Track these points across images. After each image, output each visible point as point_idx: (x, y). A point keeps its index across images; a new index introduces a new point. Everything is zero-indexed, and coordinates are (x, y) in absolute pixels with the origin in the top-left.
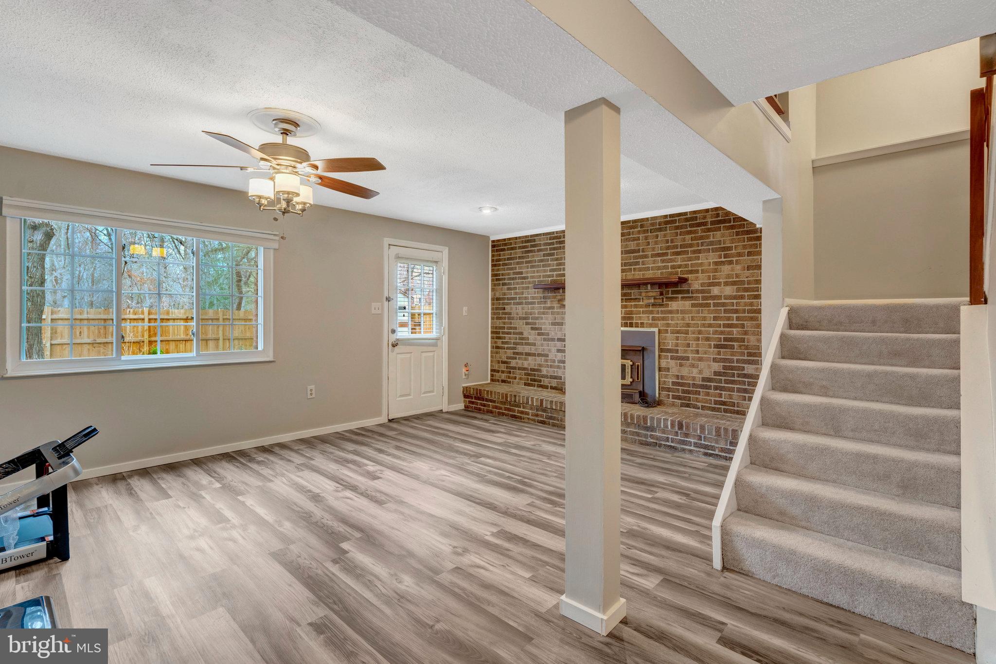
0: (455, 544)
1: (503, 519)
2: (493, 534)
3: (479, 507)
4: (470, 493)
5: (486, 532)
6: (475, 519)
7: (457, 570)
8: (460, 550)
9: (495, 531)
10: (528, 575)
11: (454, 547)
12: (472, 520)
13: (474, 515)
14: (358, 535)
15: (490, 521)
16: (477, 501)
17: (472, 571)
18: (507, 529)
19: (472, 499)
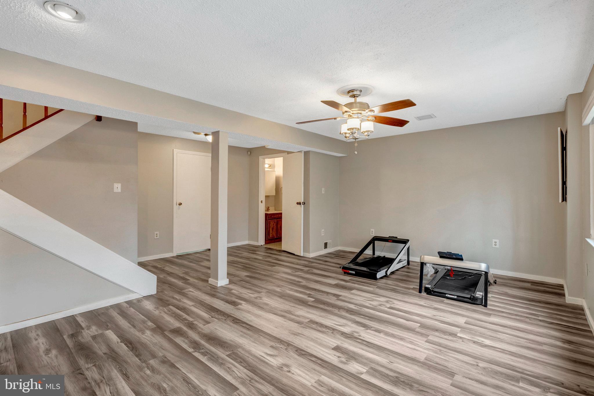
0: (261, 300)
1: (232, 312)
2: (241, 304)
3: (244, 320)
4: (249, 332)
5: (244, 306)
6: (249, 312)
7: (260, 292)
8: (258, 298)
9: (240, 306)
10: (233, 291)
11: (261, 299)
12: (251, 312)
13: (249, 315)
14: (309, 303)
15: (240, 311)
16: (244, 325)
17: (254, 292)
18: (233, 306)
19: (248, 327)
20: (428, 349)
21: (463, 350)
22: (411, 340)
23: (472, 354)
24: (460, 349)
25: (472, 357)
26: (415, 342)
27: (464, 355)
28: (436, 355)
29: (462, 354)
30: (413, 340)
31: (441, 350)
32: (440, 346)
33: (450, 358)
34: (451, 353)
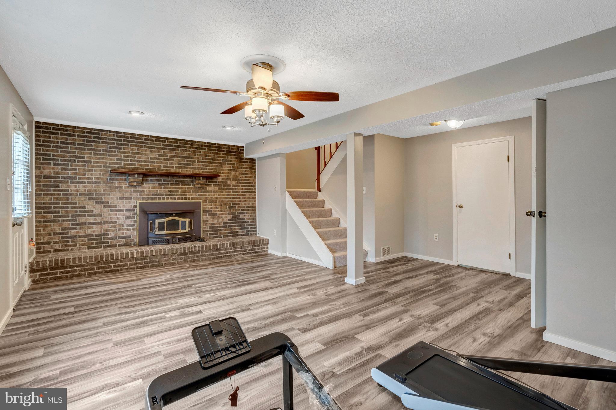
20: (150, 348)
21: (123, 368)
22: (171, 344)
23: (112, 369)
24: (125, 367)
25: (110, 366)
26: (166, 346)
27: (119, 364)
28: (140, 348)
29: (120, 363)
30: (170, 346)
31: (140, 354)
32: (145, 357)
33: (127, 354)
34: (130, 357)
